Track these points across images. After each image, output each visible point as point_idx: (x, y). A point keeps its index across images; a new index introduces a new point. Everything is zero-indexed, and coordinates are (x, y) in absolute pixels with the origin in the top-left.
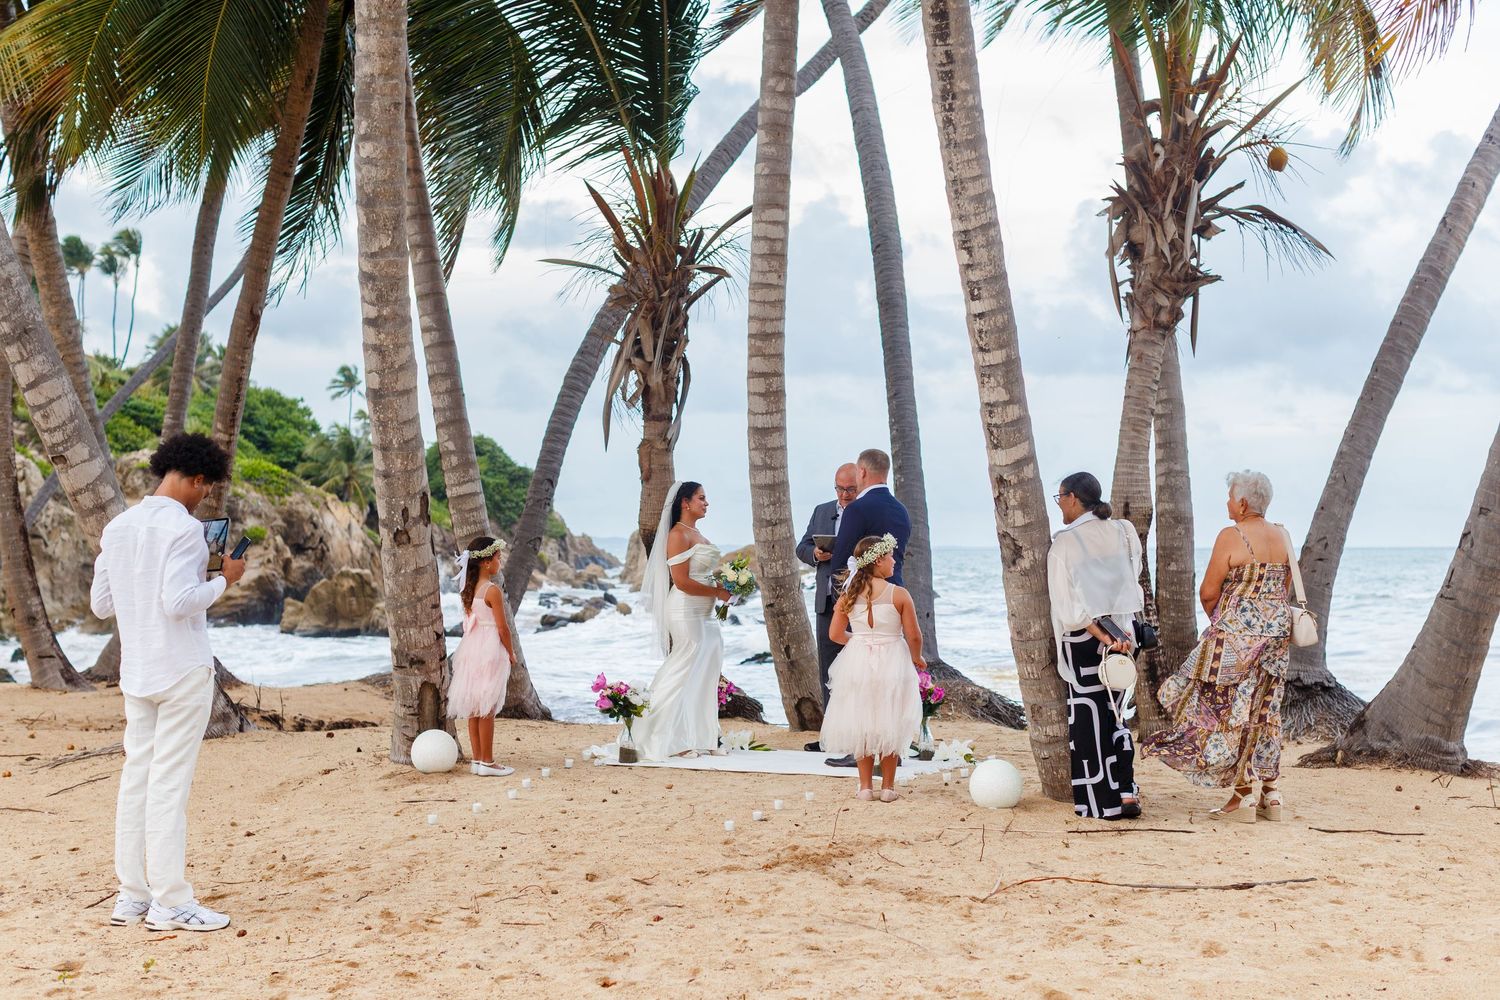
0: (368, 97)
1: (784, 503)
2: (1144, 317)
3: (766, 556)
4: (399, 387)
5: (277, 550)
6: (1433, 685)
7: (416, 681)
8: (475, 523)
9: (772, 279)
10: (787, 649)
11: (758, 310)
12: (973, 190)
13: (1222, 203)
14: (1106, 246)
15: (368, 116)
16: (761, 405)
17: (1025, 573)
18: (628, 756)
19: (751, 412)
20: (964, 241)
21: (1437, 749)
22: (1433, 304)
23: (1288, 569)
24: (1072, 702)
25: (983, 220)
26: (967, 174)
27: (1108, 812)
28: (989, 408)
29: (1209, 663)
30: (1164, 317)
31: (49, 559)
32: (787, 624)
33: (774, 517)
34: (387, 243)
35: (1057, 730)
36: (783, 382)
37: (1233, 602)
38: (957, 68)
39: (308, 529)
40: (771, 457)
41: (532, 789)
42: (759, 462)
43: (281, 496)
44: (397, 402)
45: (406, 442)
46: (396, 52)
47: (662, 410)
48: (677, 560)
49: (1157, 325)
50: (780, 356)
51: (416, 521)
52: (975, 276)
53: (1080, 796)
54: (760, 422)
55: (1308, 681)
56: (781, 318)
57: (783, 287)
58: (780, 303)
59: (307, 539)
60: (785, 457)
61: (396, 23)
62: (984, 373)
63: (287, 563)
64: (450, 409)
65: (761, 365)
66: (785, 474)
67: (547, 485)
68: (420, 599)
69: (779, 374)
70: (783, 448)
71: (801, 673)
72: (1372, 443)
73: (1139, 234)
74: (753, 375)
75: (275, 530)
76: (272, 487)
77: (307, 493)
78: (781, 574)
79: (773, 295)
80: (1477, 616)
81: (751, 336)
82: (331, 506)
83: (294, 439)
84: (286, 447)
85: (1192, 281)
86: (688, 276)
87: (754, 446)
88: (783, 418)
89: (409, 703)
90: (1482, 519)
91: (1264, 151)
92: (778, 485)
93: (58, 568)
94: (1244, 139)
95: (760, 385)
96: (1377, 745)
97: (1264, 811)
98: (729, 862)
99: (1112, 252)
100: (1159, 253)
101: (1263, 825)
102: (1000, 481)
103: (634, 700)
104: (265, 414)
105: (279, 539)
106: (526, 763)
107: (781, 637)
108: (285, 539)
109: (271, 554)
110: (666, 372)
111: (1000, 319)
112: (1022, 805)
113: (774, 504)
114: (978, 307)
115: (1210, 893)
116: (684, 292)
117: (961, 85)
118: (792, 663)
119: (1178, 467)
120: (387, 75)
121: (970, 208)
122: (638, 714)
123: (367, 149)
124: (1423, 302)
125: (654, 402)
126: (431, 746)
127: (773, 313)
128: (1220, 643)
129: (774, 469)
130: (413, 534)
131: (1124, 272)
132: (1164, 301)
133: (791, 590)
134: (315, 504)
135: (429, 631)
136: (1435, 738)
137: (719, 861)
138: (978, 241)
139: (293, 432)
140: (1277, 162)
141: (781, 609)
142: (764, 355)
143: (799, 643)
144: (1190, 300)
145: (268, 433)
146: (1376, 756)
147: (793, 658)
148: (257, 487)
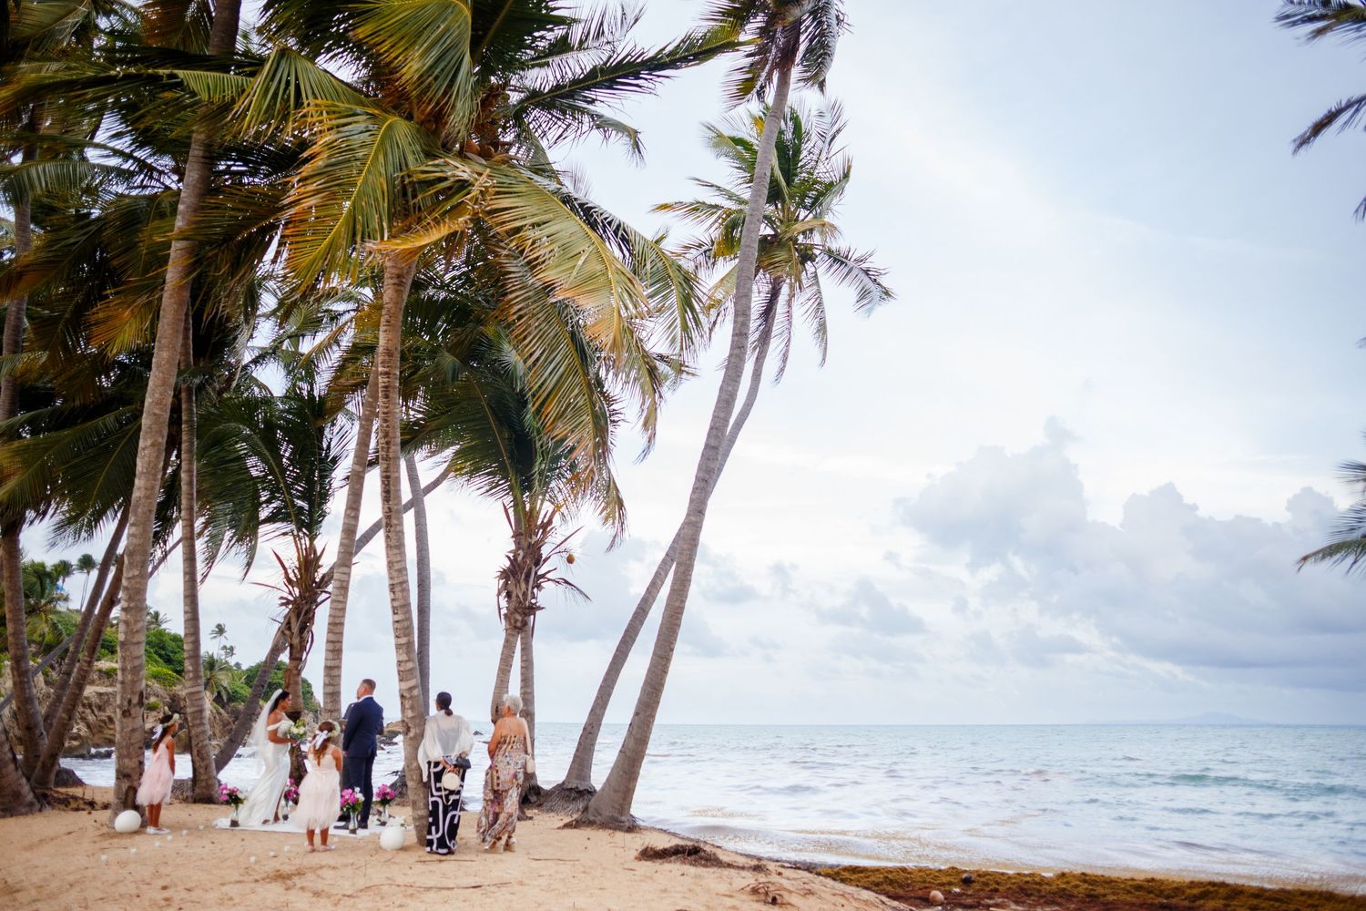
0: (137, 506)
2: (510, 624)
4: (135, 640)
6: (615, 791)
7: (125, 786)
8: (198, 706)
9: (341, 598)
11: (333, 613)
12: (397, 566)
13: (548, 576)
14: (496, 592)
15: (136, 515)
16: (331, 656)
17: (411, 739)
18: (234, 823)
19: (326, 659)
20: (392, 588)
21: (616, 820)
22: (642, 623)
23: (525, 738)
24: (431, 799)
25: (401, 580)
26: (395, 559)
27: (440, 851)
28: (399, 663)
29: (495, 780)
30: (519, 624)
33: (332, 709)
34: (136, 573)
35: (423, 812)
36: (341, 646)
37: (502, 752)
38: (393, 514)
40: (334, 680)
41: (172, 841)
42: (327, 682)
43: (171, 686)
44: (132, 648)
45: (135, 667)
46: (153, 488)
47: (298, 655)
48: (272, 727)
49: (515, 627)
50: (341, 634)
51: (135, 706)
52: (396, 604)
53: (430, 843)
54: (329, 663)
55: (581, 788)
56: (343, 616)
57: (346, 603)
58: (344, 609)
61: (155, 475)
62: (398, 647)
64: (192, 650)
65: (333, 638)
66: (339, 688)
68: (132, 744)
69: (340, 642)
70: (339, 676)
72: (614, 682)
73: (511, 588)
74: (328, 641)
75: (165, 704)
76: (166, 682)
79: (340, 606)
80: (634, 760)
81: (329, 624)
85: (533, 609)
86: (317, 595)
88: (340, 662)
89: (121, 796)
90: (637, 718)
91: (565, 555)
94: (558, 550)
95: (331, 647)
96: (592, 818)
97: (508, 847)
98: (242, 878)
99: (499, 594)
100: (517, 596)
101: (508, 854)
102: (402, 696)
103: (240, 796)
106: (176, 828)
110: (301, 638)
111: (406, 624)
112: (404, 849)
114: (397, 618)
115: (460, 891)
116: (315, 601)
117: (395, 522)
119: (529, 690)
120: (147, 497)
121: (395, 574)
122: (242, 803)
123: (133, 530)
124: (637, 622)
125: (295, 651)
126: (127, 819)
127: (339, 614)
128: (497, 771)
129: (335, 685)
130: (133, 711)
131: (504, 603)
132: (519, 618)
135: (135, 761)
136: (616, 815)
137: (236, 877)
138: (398, 589)
140: (570, 560)
142: (333, 633)
144: (532, 617)
145: (171, 655)
146: (590, 823)
148: (159, 682)
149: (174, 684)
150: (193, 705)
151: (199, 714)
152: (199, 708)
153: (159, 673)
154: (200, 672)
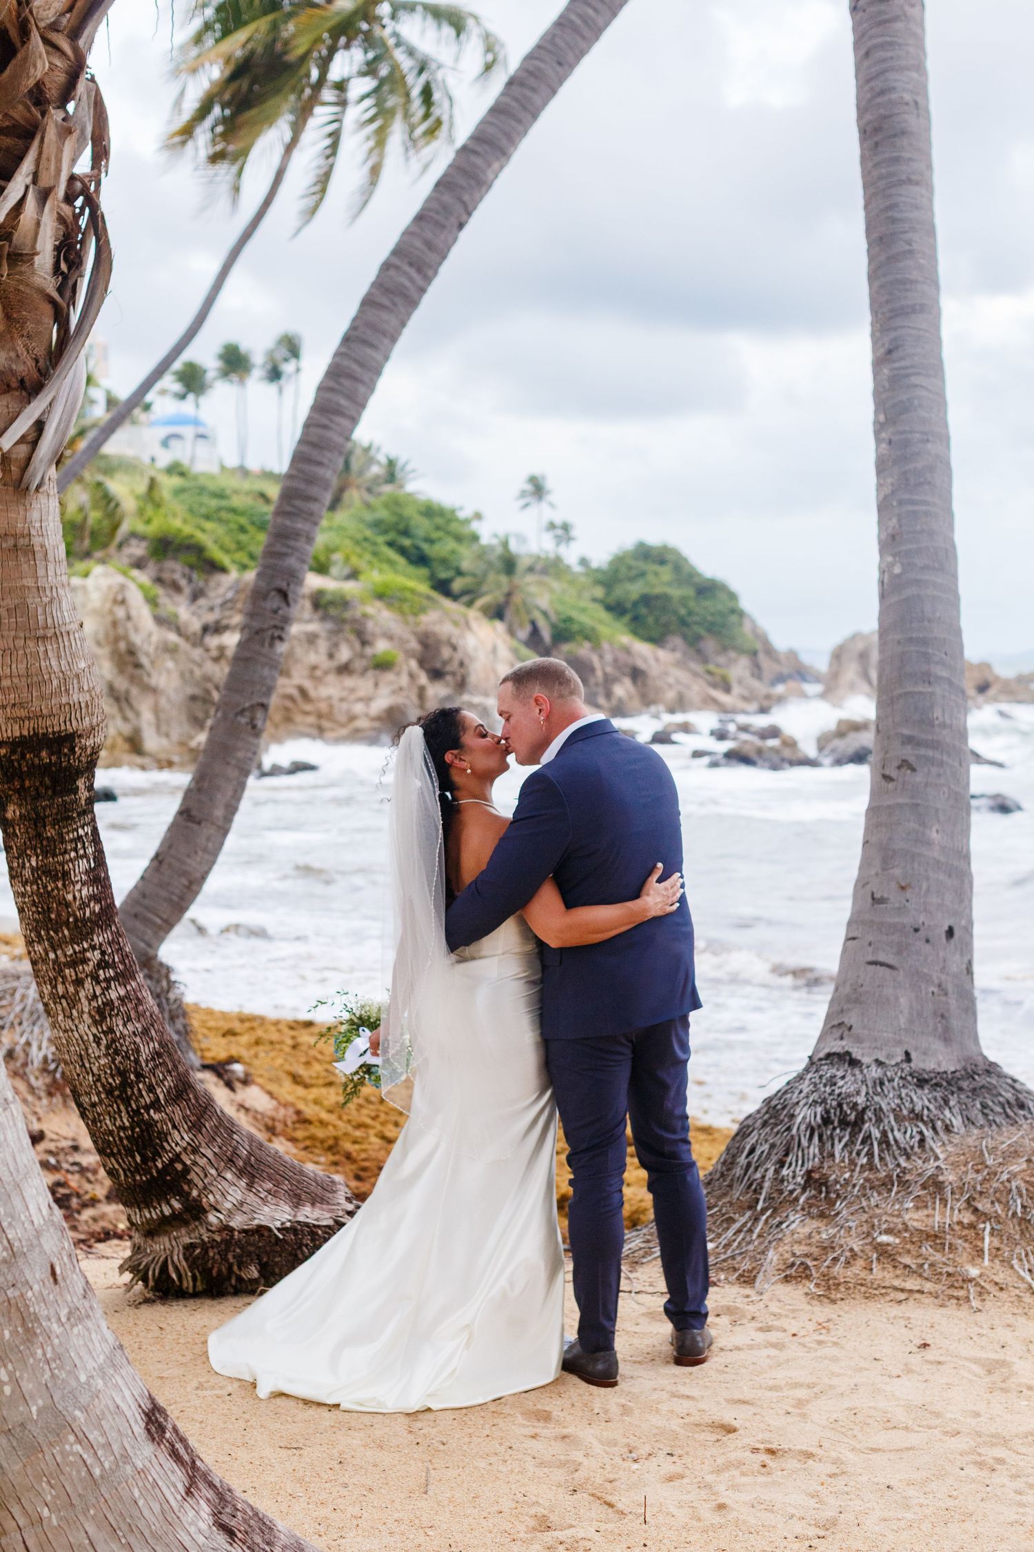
5: (412, 676)
31: (154, 691)
39: (446, 653)
43: (415, 615)
59: (445, 663)
63: (421, 692)
67: (274, 602)
75: (409, 654)
76: (406, 607)
77: (446, 613)
82: (474, 625)
83: (453, 552)
84: (444, 562)
93: (163, 702)
104: (422, 526)
105: (413, 664)
108: (422, 663)
109: (404, 680)
134: (456, 624)
139: (451, 544)
145: (425, 547)
148: (390, 605)
149: (423, 610)
153: (386, 586)
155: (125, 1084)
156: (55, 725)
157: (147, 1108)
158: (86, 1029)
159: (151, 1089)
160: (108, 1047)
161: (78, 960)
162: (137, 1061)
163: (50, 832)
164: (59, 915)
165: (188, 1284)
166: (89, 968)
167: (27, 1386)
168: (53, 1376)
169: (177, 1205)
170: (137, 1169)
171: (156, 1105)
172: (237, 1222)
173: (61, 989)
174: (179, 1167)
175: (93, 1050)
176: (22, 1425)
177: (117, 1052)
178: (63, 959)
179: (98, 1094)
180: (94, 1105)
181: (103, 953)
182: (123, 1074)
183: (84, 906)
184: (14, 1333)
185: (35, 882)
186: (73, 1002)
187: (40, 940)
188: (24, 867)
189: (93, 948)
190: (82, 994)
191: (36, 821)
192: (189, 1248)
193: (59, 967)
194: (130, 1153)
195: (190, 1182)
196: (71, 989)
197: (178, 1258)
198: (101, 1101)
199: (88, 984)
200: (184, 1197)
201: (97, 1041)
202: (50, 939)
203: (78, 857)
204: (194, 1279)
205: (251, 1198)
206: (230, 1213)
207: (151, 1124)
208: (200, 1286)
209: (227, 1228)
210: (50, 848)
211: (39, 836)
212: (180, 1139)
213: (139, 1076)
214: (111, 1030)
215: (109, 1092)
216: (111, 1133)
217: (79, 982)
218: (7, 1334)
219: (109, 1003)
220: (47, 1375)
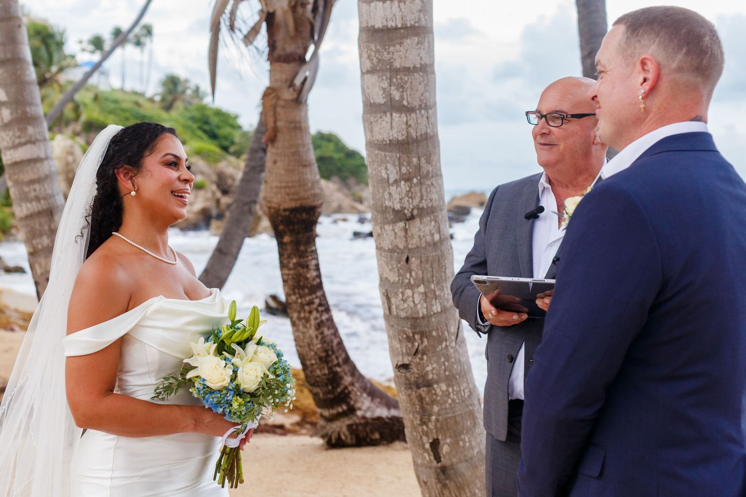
1: (427, 176)
3: (393, 277)
5: (214, 193)
10: (435, 445)
32: (433, 402)
39: (229, 182)
40: (401, 87)
42: (380, 99)
43: (216, 163)
47: (290, 48)
59: (229, 187)
60: (429, 85)
63: (218, 200)
66: (431, 121)
70: (425, 69)
71: (460, 488)
75: (213, 182)
76: (210, 159)
77: (231, 162)
78: (422, 311)
83: (230, 133)
84: (226, 138)
87: (368, 65)
92: (417, 141)
104: (215, 120)
107: (423, 423)
108: (219, 186)
109: (209, 195)
113: (408, 179)
118: (444, 470)
125: (280, 36)
129: (409, 110)
133: (441, 339)
134: (234, 168)
139: (228, 129)
141: (424, 376)
143: (456, 437)
145: (217, 131)
147: (445, 461)
148: (203, 158)
149: (219, 161)
150: (25, 198)
151: (43, 220)
152: (43, 205)
154: (31, 104)
155: (328, 356)
156: (309, 203)
157: (335, 366)
158: (312, 332)
159: (337, 358)
160: (321, 339)
161: (311, 303)
162: (332, 347)
163: (302, 248)
164: (304, 283)
165: (349, 441)
166: (315, 306)
167: (474, 443)
168: (481, 440)
169: (345, 407)
170: (329, 392)
171: (338, 365)
172: (368, 415)
173: (302, 315)
174: (346, 391)
175: (315, 341)
176: (471, 458)
177: (325, 342)
178: (304, 302)
179: (316, 360)
180: (312, 365)
181: (320, 300)
182: (326, 351)
183: (314, 279)
184: (471, 423)
185: (294, 269)
186: (307, 320)
187: (295, 294)
188: (289, 262)
189: (317, 297)
190: (312, 317)
191: (296, 243)
192: (349, 427)
193: (302, 306)
194: (327, 385)
195: (350, 398)
196: (307, 315)
197: (344, 429)
198: (316, 363)
199: (315, 313)
200: (348, 404)
201: (317, 337)
202: (299, 294)
203: (313, 259)
204: (352, 439)
205: (373, 406)
206: (365, 411)
207: (336, 373)
208: (354, 442)
209: (364, 417)
210: (302, 255)
211: (297, 250)
212: (348, 379)
213: (333, 352)
214: (322, 333)
215: (321, 359)
216: (318, 376)
217: (310, 312)
218: (469, 423)
219: (322, 322)
220: (479, 440)
